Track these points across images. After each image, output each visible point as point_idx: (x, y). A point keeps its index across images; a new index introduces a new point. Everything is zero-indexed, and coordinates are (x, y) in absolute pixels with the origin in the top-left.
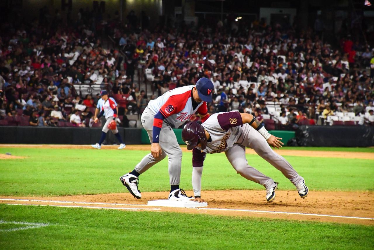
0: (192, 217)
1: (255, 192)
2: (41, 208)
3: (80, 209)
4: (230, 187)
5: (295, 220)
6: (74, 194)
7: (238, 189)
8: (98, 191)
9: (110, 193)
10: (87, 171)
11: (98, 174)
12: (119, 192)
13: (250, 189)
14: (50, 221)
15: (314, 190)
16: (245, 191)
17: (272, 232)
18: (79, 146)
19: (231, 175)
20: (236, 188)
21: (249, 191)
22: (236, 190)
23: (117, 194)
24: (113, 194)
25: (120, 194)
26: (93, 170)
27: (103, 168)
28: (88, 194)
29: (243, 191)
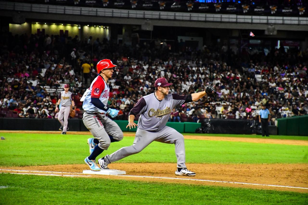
0: (113, 181)
1: (162, 164)
2: (4, 175)
3: (32, 175)
4: (145, 161)
5: (186, 184)
6: (31, 165)
7: (150, 162)
8: (49, 163)
9: (57, 165)
10: (45, 149)
11: (53, 151)
12: (64, 164)
13: (159, 163)
14: (9, 184)
15: (204, 163)
16: (155, 163)
17: (168, 193)
18: (46, 132)
19: (149, 152)
20: (149, 161)
21: (159, 164)
22: (149, 162)
23: (63, 165)
24: (59, 165)
25: (65, 165)
26: (50, 148)
27: (58, 147)
28: (42, 165)
29: (153, 163)
